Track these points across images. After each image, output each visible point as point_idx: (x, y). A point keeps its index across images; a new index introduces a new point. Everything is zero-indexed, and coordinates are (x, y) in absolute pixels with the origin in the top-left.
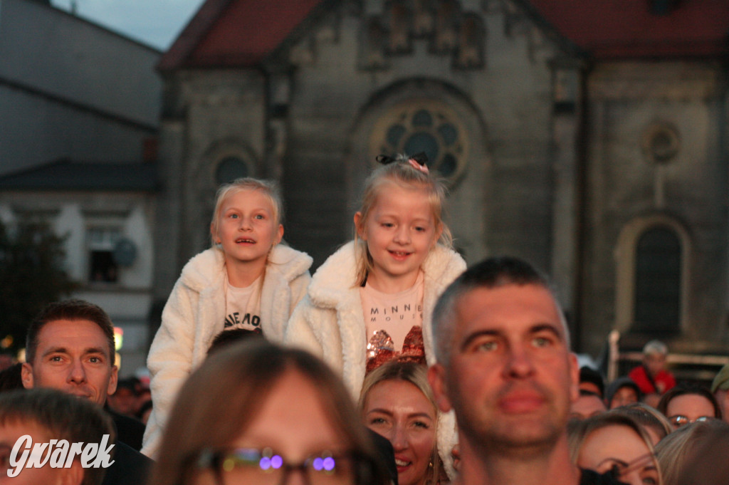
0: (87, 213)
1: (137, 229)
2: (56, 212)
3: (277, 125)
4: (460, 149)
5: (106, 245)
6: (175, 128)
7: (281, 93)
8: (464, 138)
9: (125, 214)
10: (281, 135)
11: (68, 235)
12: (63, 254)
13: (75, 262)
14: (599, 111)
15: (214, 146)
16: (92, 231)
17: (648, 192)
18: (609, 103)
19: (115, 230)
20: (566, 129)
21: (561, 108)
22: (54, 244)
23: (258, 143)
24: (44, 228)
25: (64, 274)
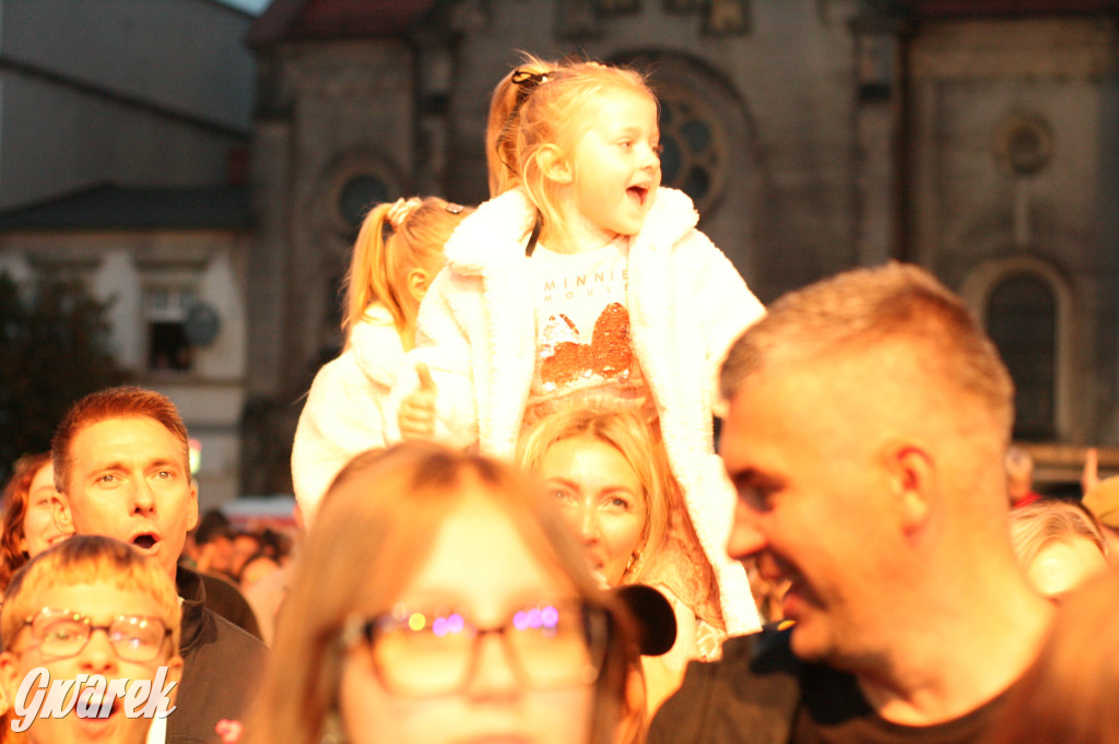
0: (143, 265)
1: (220, 288)
2: (94, 264)
3: (434, 126)
4: (714, 159)
5: (173, 313)
6: (275, 132)
7: (439, 75)
8: (721, 143)
9: (200, 266)
10: (439, 141)
11: (113, 299)
12: (107, 328)
13: (126, 340)
14: (927, 99)
15: (337, 159)
16: (152, 293)
17: (1005, 221)
18: (943, 85)
19: (187, 290)
20: (878, 125)
21: (870, 94)
22: (92, 314)
23: (403, 153)
24: (78, 287)
25: (108, 359)
